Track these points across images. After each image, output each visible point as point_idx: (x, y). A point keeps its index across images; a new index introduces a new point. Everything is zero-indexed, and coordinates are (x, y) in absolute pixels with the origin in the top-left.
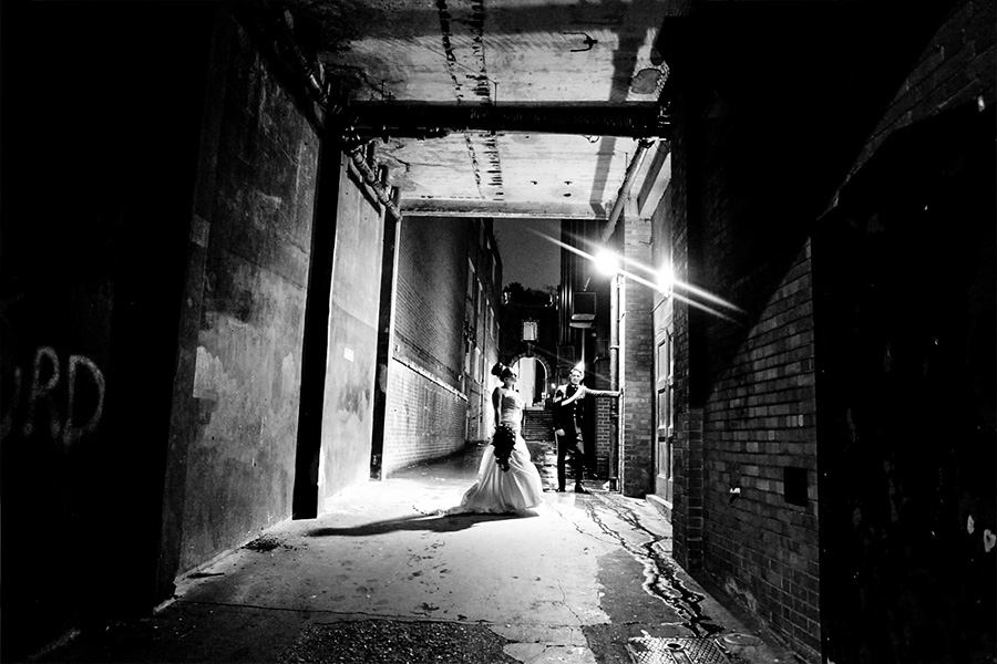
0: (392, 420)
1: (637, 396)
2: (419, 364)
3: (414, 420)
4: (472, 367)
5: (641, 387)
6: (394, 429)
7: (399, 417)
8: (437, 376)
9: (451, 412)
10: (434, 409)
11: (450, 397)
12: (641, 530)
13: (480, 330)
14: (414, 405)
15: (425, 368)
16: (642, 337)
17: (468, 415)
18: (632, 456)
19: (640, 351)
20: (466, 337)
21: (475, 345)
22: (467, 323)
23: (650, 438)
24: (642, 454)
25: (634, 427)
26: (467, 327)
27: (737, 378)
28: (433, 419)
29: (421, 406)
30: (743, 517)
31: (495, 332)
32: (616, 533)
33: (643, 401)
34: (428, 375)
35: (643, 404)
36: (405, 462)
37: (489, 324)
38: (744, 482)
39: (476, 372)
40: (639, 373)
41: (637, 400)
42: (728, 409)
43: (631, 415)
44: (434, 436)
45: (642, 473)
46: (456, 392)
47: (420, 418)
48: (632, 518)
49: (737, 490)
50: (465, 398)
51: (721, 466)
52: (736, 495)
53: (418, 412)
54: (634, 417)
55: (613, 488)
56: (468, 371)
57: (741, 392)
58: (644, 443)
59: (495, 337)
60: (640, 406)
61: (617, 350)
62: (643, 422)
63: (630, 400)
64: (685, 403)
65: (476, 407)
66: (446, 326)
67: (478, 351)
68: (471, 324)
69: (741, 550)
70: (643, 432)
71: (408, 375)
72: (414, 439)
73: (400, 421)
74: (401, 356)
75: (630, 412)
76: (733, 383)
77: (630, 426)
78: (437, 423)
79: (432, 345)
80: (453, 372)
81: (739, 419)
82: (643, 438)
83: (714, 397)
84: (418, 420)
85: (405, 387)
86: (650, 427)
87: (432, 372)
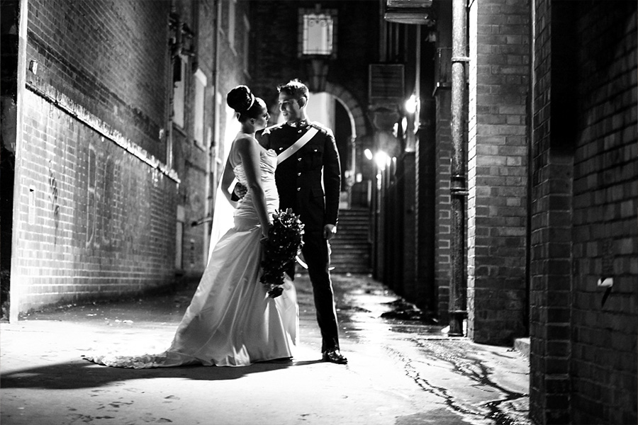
0: (26, 209)
1: (500, 154)
2: (76, 101)
3: (68, 213)
4: (189, 112)
5: (508, 136)
6: (29, 228)
7: (38, 204)
8: (112, 127)
9: (144, 204)
10: (108, 195)
11: (142, 173)
12: (488, 387)
13: (205, 32)
14: (68, 182)
15: (89, 109)
16: (510, 40)
17: (181, 215)
18: (490, 268)
19: (505, 65)
20: (174, 49)
21: (194, 66)
22: (176, 17)
23: (523, 232)
24: (508, 263)
25: (493, 211)
26: (176, 24)
27: (612, 99)
28: (106, 214)
29: (82, 184)
30: (616, 322)
31: (239, 35)
32: (441, 389)
33: (511, 161)
34: (95, 124)
35: (510, 168)
36: (52, 295)
37: (225, 18)
38: (618, 267)
39: (199, 124)
40: (503, 110)
41: (499, 161)
42: (601, 152)
43: (488, 189)
44: (109, 249)
45: (507, 298)
46: (153, 162)
47: (81, 210)
48: (478, 371)
49: (608, 282)
50: (173, 175)
51: (593, 249)
52: (608, 289)
53: (76, 198)
54: (494, 192)
55: (457, 331)
56: (179, 119)
57: (616, 122)
58: (513, 241)
59: (239, 48)
60: (505, 172)
61: (465, 64)
62: (510, 201)
63: (487, 161)
64: (546, 149)
65: (198, 199)
66: (131, 24)
67: (201, 78)
68: (186, 19)
69: (612, 378)
70: (511, 220)
71: (56, 121)
72: (70, 252)
73: (40, 213)
74: (40, 82)
75: (486, 183)
76: (608, 108)
77: (486, 211)
78: (116, 224)
79: (101, 62)
80: (147, 120)
81: (613, 167)
82: (511, 232)
83: (586, 135)
84: (76, 213)
85: (50, 144)
86: (524, 212)
87: (102, 117)
